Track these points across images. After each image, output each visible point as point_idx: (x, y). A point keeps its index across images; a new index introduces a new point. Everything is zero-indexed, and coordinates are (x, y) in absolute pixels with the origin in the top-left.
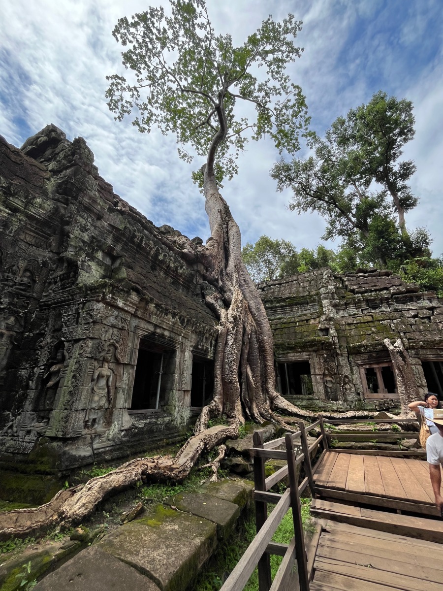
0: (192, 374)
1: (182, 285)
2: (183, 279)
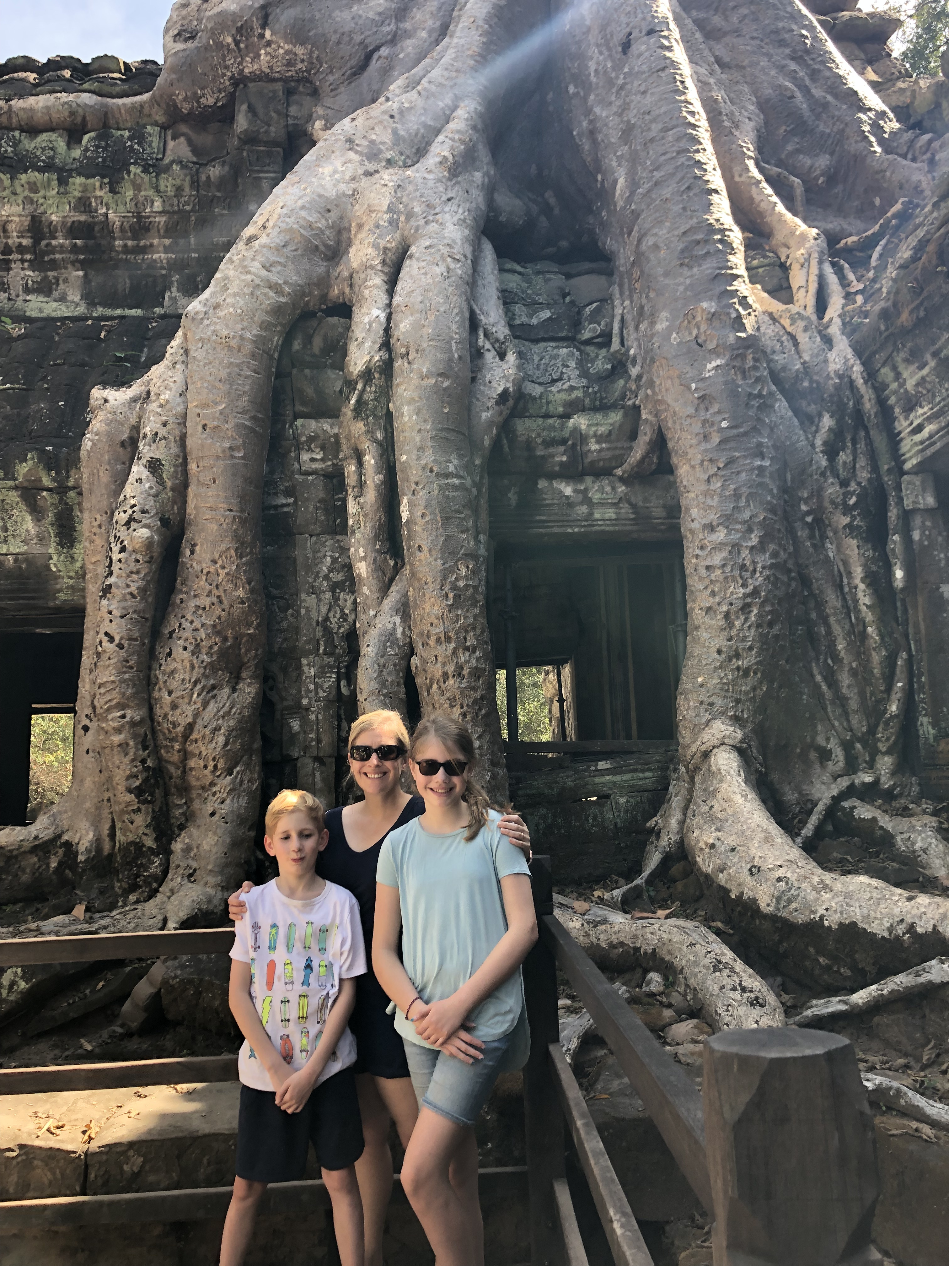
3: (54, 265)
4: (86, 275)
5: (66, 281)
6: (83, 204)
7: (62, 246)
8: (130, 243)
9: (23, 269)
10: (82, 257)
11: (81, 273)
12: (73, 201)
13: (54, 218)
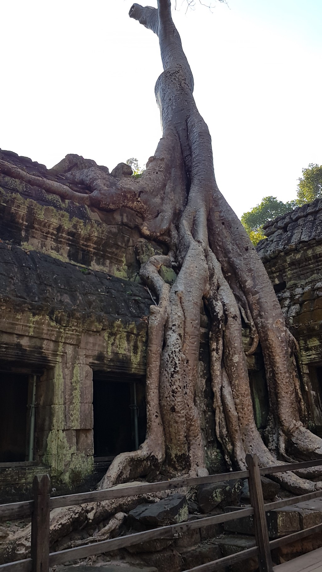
0: (96, 402)
1: (94, 253)
2: (95, 243)
3: (61, 242)
4: (70, 249)
5: (63, 249)
6: (75, 226)
7: (65, 237)
8: (85, 243)
9: (51, 241)
10: (70, 243)
11: (69, 248)
12: (73, 224)
13: (66, 227)
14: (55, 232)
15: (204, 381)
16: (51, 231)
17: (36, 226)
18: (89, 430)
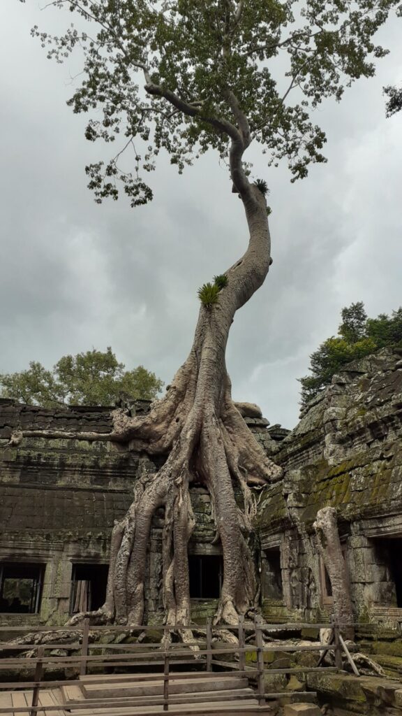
1: (111, 476)
5: (87, 478)
7: (88, 470)
8: (104, 470)
9: (78, 475)
10: (92, 473)
11: (91, 477)
13: (87, 464)
14: (80, 469)
15: (159, 567)
16: (77, 469)
17: (66, 468)
18: (67, 598)
